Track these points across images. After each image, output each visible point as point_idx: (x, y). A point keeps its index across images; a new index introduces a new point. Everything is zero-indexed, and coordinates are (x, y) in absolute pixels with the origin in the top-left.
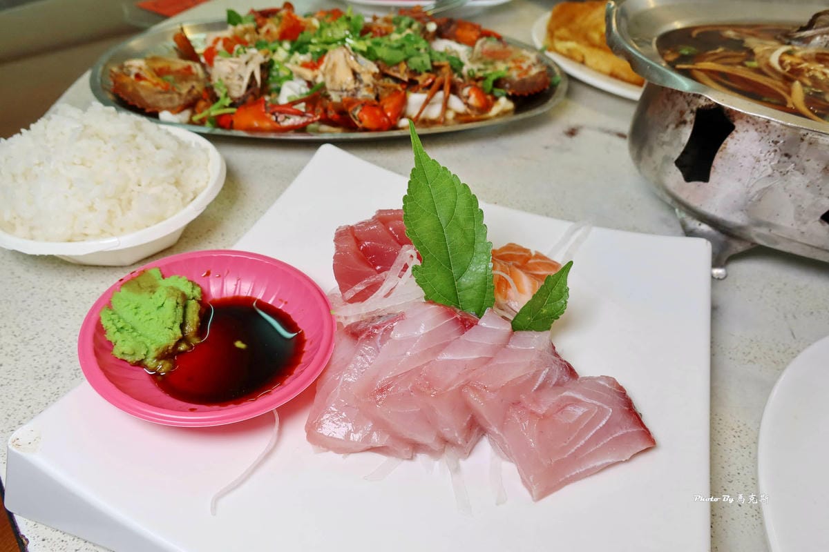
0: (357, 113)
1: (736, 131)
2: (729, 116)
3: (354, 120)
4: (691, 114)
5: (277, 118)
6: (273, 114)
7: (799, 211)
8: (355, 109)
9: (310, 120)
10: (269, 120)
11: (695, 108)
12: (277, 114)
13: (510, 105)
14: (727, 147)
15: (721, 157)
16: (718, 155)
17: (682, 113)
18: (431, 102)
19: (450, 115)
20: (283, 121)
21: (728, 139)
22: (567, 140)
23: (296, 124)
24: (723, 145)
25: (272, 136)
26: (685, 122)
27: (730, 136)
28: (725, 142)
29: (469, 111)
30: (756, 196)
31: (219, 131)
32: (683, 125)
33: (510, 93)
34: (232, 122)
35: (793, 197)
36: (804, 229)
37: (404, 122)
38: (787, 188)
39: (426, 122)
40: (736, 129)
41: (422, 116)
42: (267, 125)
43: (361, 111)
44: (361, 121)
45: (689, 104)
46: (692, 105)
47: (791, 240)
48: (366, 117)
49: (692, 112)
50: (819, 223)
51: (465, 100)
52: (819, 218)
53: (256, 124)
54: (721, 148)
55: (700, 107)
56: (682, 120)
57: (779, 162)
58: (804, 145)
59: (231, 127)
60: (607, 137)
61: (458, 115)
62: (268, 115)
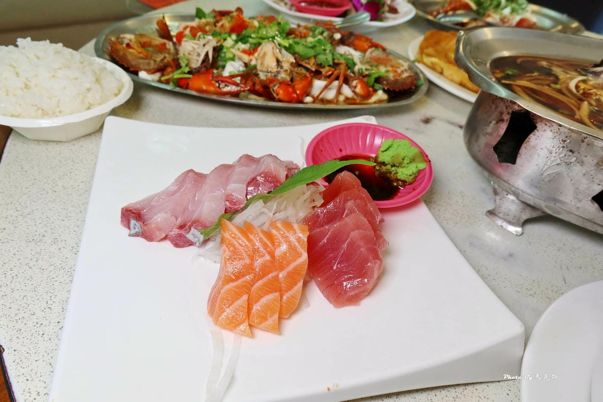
0: (275, 88)
1: (537, 130)
2: (534, 119)
3: (273, 93)
4: (508, 115)
5: (219, 85)
6: (217, 82)
7: (577, 192)
8: (275, 85)
9: (242, 89)
10: (213, 85)
11: (510, 111)
12: (220, 82)
13: (385, 97)
14: (531, 140)
15: (525, 148)
16: (524, 145)
17: (501, 113)
18: (329, 87)
19: (342, 98)
20: (223, 88)
21: (531, 135)
22: (423, 125)
23: (232, 91)
24: (527, 139)
25: (214, 97)
26: (502, 120)
27: (533, 133)
28: (529, 137)
29: (355, 97)
30: (548, 178)
31: (178, 89)
32: (501, 122)
33: (386, 88)
34: (188, 84)
35: (573, 181)
36: (579, 205)
37: (308, 99)
38: (570, 174)
39: (323, 101)
40: (538, 128)
41: (321, 96)
42: (212, 89)
43: (278, 87)
44: (277, 94)
45: (507, 108)
46: (508, 108)
47: (569, 213)
48: (281, 92)
49: (508, 113)
50: (590, 202)
51: (353, 89)
52: (590, 198)
53: (204, 87)
54: (526, 141)
55: (514, 110)
56: (501, 119)
57: (565, 155)
58: (584, 145)
59: (187, 87)
60: (451, 127)
61: (347, 99)
62: (214, 82)
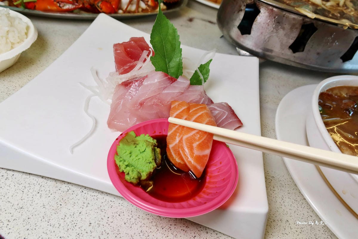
0: (99, 4)
1: (261, 13)
2: (259, 7)
3: (98, 8)
4: (244, 7)
5: (60, 5)
6: (58, 2)
7: (282, 45)
8: (99, 3)
9: (77, 7)
10: (56, 5)
11: (245, 4)
12: (60, 3)
13: (165, 7)
14: (258, 19)
15: (255, 24)
16: (254, 23)
17: (240, 6)
18: (132, 3)
19: (140, 10)
20: (63, 7)
21: (258, 17)
22: (189, 23)
23: (70, 8)
24: (256, 19)
25: (58, 14)
26: (241, 10)
27: (259, 15)
28: (257, 18)
29: (148, 8)
30: (267, 40)
31: (27, 11)
32: (241, 12)
33: (165, 1)
34: (35, 6)
35: (280, 39)
36: (283, 52)
37: (120, 11)
38: (278, 36)
39: (129, 12)
40: (261, 12)
41: (128, 9)
42: (55, 8)
43: (101, 4)
44: (101, 9)
45: (243, 3)
46: (244, 3)
47: (278, 57)
48: (104, 7)
49: (244, 6)
50: (288, 50)
51: (146, 3)
52: (288, 47)
53: (49, 7)
54: (255, 20)
55: (247, 3)
57: (276, 25)
58: (284, 18)
59: (34, 8)
60: (204, 23)
61: (143, 10)
62: (55, 3)
